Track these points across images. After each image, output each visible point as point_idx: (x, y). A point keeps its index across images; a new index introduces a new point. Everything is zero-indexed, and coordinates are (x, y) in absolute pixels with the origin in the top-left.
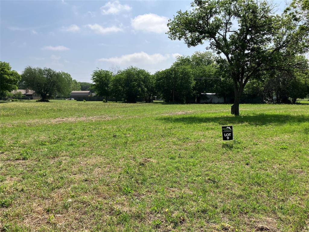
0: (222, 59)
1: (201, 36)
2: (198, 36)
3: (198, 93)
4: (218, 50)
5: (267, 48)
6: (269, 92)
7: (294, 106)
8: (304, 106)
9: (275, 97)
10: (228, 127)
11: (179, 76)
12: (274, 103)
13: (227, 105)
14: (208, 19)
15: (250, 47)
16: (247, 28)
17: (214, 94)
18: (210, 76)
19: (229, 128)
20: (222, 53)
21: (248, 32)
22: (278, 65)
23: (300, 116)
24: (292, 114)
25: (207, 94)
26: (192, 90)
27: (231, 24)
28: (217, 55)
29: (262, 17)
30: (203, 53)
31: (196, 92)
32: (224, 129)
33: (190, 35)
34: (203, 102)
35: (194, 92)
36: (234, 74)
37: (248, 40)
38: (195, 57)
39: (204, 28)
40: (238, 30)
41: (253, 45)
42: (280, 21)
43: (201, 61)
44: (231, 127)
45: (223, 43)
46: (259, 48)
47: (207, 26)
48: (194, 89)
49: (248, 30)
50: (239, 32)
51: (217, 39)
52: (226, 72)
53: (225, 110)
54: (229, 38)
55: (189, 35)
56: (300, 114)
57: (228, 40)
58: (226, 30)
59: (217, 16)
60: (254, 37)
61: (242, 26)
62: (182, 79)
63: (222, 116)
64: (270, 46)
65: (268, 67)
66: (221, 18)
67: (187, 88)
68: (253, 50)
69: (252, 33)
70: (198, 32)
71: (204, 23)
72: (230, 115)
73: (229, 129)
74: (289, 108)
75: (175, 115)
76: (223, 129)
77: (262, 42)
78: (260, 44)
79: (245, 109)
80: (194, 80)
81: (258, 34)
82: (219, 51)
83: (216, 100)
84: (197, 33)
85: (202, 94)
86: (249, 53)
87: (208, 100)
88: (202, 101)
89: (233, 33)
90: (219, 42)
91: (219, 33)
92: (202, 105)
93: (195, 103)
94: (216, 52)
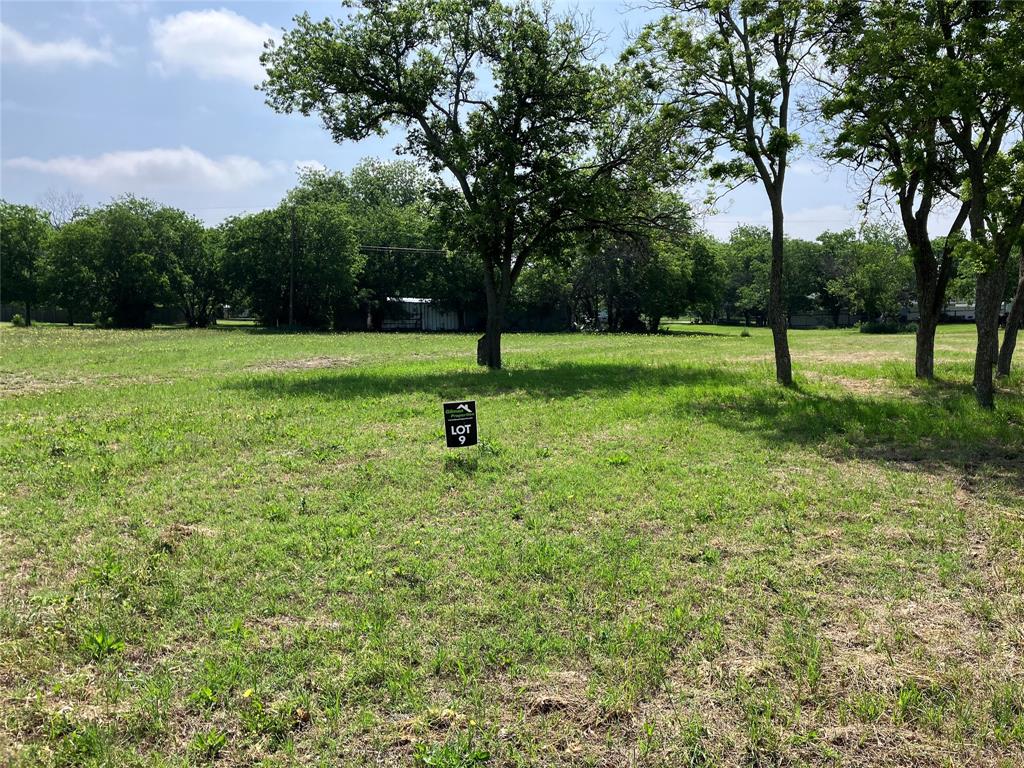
0: (447, 188)
1: (378, 110)
2: (369, 107)
3: (374, 297)
4: (434, 159)
5: (579, 164)
6: (586, 297)
7: (653, 339)
8: (678, 339)
9: (603, 314)
10: (461, 406)
11: (308, 236)
12: (600, 331)
13: (468, 336)
14: (400, 55)
15: (528, 155)
16: (519, 96)
17: (427, 303)
18: (412, 241)
19: (466, 408)
20: (447, 168)
21: (523, 110)
22: (608, 218)
23: (666, 367)
24: (647, 363)
25: (404, 299)
26: (355, 283)
27: (473, 79)
28: (431, 176)
29: (562, 67)
30: (387, 164)
31: (369, 293)
32: (451, 411)
33: (340, 102)
34: (393, 326)
35: (363, 293)
36: (483, 238)
37: (522, 134)
38: (361, 177)
39: (387, 81)
40: (495, 99)
41: (539, 151)
42: (610, 84)
43: (384, 190)
44: (472, 405)
45: (447, 138)
46: (555, 163)
47: (397, 76)
48: (363, 281)
49: (522, 103)
50: (495, 105)
51: (429, 122)
52: (458, 230)
53: (458, 352)
54: (468, 123)
55: (337, 100)
56: (667, 364)
57: (465, 129)
58: (457, 96)
59: (429, 47)
60: (541, 126)
61: (506, 87)
62: (320, 249)
63: (448, 373)
64: (587, 157)
65: (581, 222)
66: (442, 57)
67: (339, 278)
68: (537, 166)
69: (535, 114)
70: (370, 93)
71: (385, 65)
72: (474, 367)
73: (465, 412)
74: (642, 346)
75: (296, 370)
76: (448, 412)
77: (563, 143)
78: (557, 150)
79: (519, 349)
80: (360, 252)
81: (553, 118)
82: (436, 163)
83: (434, 319)
84: (366, 97)
85: (388, 299)
86: (526, 176)
87: (408, 322)
88: (388, 323)
89: (479, 107)
90: (436, 135)
91: (434, 103)
92: (388, 336)
93: (367, 330)
94: (429, 164)
